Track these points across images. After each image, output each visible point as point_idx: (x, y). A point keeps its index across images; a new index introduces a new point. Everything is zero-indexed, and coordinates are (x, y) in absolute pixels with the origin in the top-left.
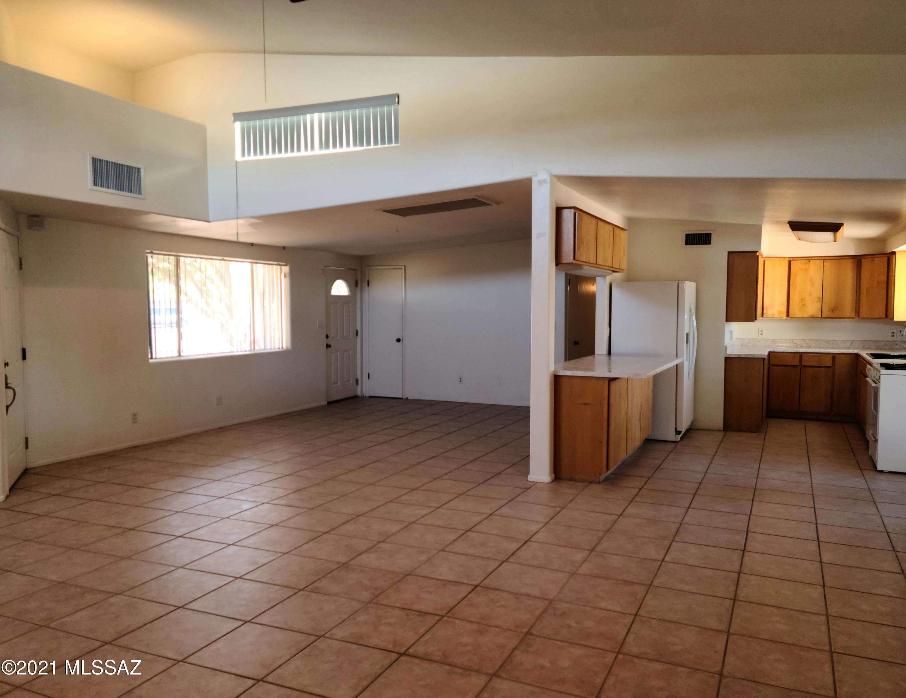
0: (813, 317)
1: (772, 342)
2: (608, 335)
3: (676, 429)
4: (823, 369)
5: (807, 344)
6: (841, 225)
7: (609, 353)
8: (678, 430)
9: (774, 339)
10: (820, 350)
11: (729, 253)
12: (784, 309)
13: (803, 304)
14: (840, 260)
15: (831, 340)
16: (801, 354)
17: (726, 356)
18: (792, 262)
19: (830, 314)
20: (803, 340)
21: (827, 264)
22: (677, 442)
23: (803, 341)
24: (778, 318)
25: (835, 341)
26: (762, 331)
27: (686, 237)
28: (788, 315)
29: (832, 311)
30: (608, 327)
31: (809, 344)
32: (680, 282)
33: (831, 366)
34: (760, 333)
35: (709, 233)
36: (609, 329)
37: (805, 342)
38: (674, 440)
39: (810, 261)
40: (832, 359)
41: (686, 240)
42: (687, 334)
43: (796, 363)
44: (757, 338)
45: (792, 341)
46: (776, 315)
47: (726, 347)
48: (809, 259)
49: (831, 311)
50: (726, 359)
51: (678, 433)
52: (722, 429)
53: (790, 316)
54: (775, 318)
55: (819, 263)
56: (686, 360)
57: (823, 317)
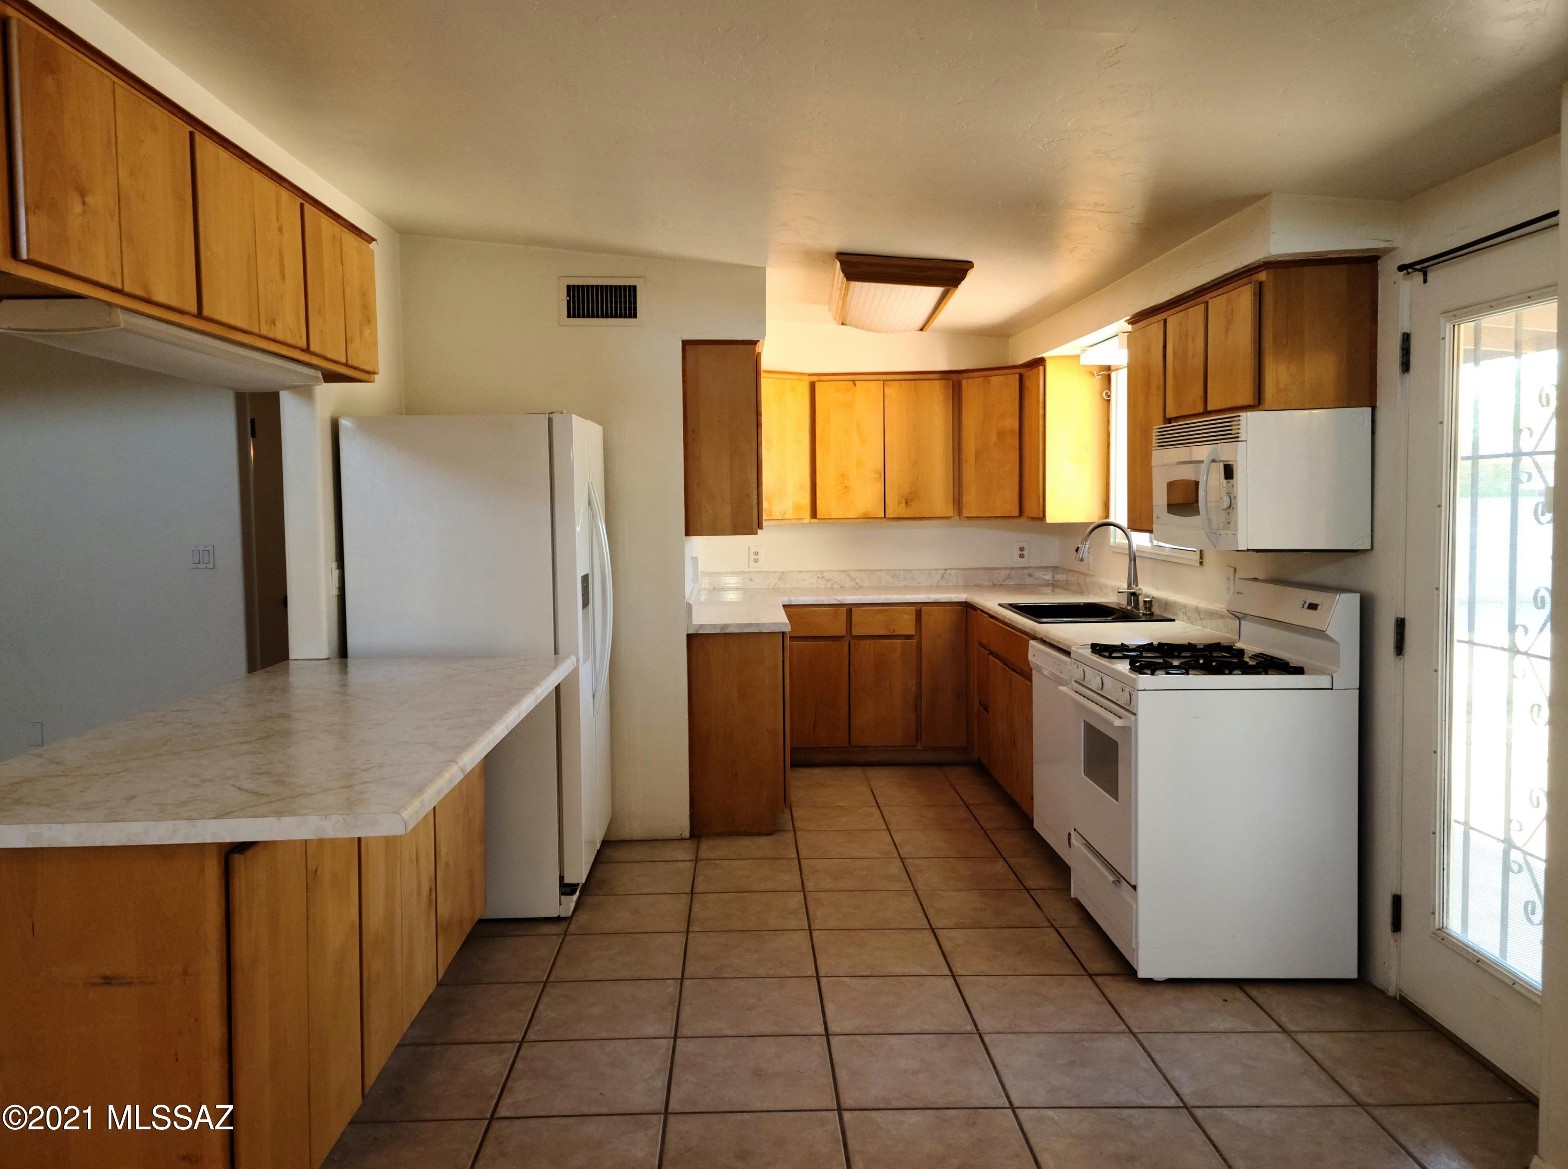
0: (867, 518)
1: (780, 579)
2: (335, 591)
3: (561, 878)
4: (898, 642)
5: (854, 580)
6: (967, 265)
7: (343, 651)
8: (567, 880)
9: (783, 572)
10: (888, 597)
11: (685, 343)
12: (806, 500)
13: (846, 487)
14: (917, 382)
15: (900, 570)
16: (849, 609)
17: (691, 632)
18: (817, 385)
19: (902, 511)
20: (844, 571)
21: (893, 390)
22: (565, 919)
23: (844, 574)
24: (793, 522)
25: (910, 571)
26: (756, 553)
27: (568, 295)
28: (814, 514)
29: (907, 503)
30: (334, 565)
31: (857, 580)
32: (555, 417)
33: (913, 633)
34: (753, 557)
35: (630, 287)
36: (336, 573)
37: (849, 576)
38: (555, 915)
39: (855, 385)
40: (914, 617)
41: (569, 302)
42: (585, 579)
43: (839, 629)
44: (747, 570)
45: (821, 574)
46: (790, 515)
47: (689, 607)
48: (853, 378)
49: (904, 501)
50: (693, 640)
51: (568, 890)
52: (687, 834)
53: (818, 517)
54: (787, 522)
55: (876, 387)
56: (586, 659)
57: (887, 516)
